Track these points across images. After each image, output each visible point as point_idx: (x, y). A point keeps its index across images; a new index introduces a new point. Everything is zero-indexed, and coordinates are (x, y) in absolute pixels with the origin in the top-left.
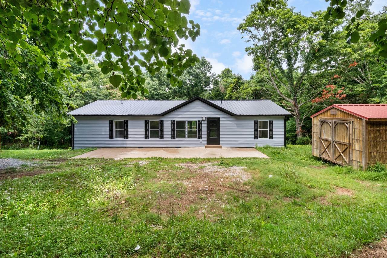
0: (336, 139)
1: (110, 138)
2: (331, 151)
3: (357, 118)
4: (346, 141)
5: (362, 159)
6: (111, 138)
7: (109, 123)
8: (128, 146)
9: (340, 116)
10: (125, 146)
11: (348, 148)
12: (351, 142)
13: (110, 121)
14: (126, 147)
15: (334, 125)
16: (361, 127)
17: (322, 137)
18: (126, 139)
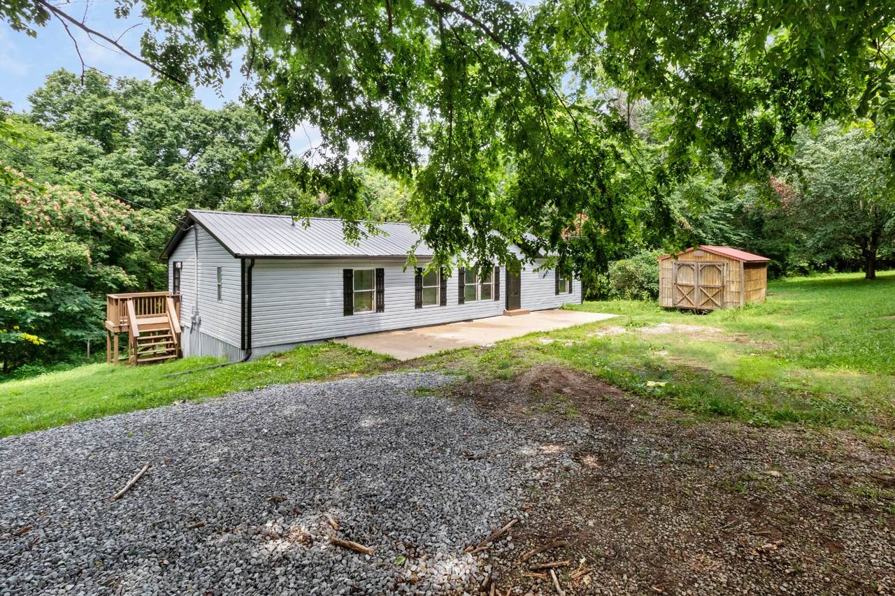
0: (702, 283)
1: (345, 315)
2: (695, 296)
3: (733, 260)
4: (718, 284)
5: (739, 299)
6: (348, 315)
7: (342, 275)
8: (383, 328)
9: (709, 258)
10: (377, 329)
11: (722, 290)
12: (725, 284)
13: (345, 271)
14: (377, 332)
15: (700, 269)
16: (738, 269)
17: (679, 282)
18: (379, 314)
